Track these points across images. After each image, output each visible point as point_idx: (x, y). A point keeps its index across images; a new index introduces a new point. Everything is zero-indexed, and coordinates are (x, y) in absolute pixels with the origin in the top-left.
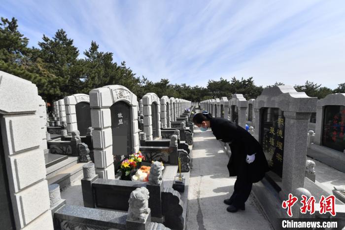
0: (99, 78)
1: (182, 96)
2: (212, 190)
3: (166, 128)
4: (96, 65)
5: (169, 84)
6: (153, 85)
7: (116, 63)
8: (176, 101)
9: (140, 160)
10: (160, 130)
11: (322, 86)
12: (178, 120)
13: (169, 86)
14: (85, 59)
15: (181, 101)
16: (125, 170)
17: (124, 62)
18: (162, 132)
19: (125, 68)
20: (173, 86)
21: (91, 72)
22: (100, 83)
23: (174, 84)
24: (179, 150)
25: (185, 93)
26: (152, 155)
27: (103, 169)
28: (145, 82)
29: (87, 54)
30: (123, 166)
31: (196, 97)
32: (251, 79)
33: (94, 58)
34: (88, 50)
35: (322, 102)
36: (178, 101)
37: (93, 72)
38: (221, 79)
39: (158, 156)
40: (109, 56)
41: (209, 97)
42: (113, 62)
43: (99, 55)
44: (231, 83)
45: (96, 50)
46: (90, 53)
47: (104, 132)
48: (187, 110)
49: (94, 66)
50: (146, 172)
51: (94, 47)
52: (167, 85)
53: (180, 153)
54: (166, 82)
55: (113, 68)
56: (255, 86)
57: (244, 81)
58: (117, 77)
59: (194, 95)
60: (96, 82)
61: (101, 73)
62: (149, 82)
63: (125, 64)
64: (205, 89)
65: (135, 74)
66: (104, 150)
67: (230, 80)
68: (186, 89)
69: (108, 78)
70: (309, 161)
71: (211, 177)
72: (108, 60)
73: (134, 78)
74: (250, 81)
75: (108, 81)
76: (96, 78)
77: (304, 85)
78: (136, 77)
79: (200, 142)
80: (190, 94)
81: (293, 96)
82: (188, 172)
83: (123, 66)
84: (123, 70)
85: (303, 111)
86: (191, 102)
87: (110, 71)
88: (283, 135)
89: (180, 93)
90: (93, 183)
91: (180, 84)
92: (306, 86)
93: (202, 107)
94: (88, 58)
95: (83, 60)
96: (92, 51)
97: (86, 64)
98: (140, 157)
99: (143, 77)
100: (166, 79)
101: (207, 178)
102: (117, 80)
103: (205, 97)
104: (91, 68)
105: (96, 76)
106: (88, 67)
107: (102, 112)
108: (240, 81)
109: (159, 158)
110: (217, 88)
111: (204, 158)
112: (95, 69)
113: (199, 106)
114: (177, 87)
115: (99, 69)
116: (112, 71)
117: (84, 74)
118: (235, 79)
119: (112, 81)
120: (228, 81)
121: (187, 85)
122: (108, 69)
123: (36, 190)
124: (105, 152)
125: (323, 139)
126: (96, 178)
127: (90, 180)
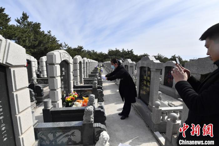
0: (29, 41)
1: (92, 58)
2: (116, 110)
3: (86, 78)
4: (27, 31)
5: (83, 49)
6: (72, 50)
7: (43, 31)
8: (88, 61)
9: (76, 96)
10: (83, 79)
11: (165, 57)
12: (91, 73)
13: (83, 51)
14: (16, 25)
15: (92, 61)
16: (68, 102)
17: (50, 31)
18: (84, 80)
19: (50, 35)
20: (86, 51)
21: (22, 36)
22: (30, 45)
23: (87, 50)
24: (98, 90)
25: (94, 56)
26: (82, 94)
27: (56, 102)
28: (66, 47)
29: (18, 21)
30: (67, 100)
31: (101, 59)
32: (132, 50)
33: (25, 25)
34: (19, 18)
35: (165, 65)
36: (89, 61)
37: (24, 36)
38: (116, 49)
39: (85, 94)
40: (38, 26)
41: (108, 59)
42: (41, 30)
43: (29, 24)
44: (121, 51)
45: (27, 20)
46: (21, 20)
47: (57, 79)
48: (96, 67)
49: (25, 32)
50: (81, 103)
51: (25, 17)
52: (82, 50)
53: (98, 92)
54: (81, 48)
55: (41, 35)
56: (134, 54)
57: (129, 51)
58: (44, 42)
59: (100, 58)
60: (27, 44)
61: (31, 37)
62: (69, 47)
63: (51, 32)
64: (107, 54)
65: (58, 41)
66: (57, 90)
67: (121, 50)
68: (95, 54)
69: (37, 42)
70: (159, 92)
71: (115, 104)
72: (37, 28)
73: (58, 43)
74: (131, 52)
75: (37, 44)
76: (27, 41)
77: (157, 55)
78: (59, 43)
79: (106, 86)
80: (97, 57)
81: (154, 61)
82: (103, 102)
83: (49, 34)
84: (49, 37)
85: (158, 68)
86: (98, 62)
87: (38, 36)
88: (150, 79)
89: (91, 56)
90: (51, 110)
91: (90, 50)
92: (158, 56)
93: (104, 66)
94: (19, 24)
95: (14, 25)
96: (23, 19)
97: (17, 29)
98: (76, 94)
99: (65, 43)
100: (81, 46)
101: (113, 105)
102: (44, 44)
103: (106, 59)
104: (23, 33)
105: (27, 40)
106: (19, 32)
107: (56, 66)
108: (127, 51)
109: (86, 95)
110: (114, 54)
111: (110, 95)
112: (26, 34)
113: (103, 65)
114: (89, 52)
115: (29, 34)
116: (41, 37)
117: (16, 37)
118: (123, 49)
119: (41, 44)
120: (120, 50)
121: (95, 51)
122: (37, 35)
123: (27, 113)
124: (58, 91)
125: (164, 82)
126: (52, 108)
127: (49, 109)
